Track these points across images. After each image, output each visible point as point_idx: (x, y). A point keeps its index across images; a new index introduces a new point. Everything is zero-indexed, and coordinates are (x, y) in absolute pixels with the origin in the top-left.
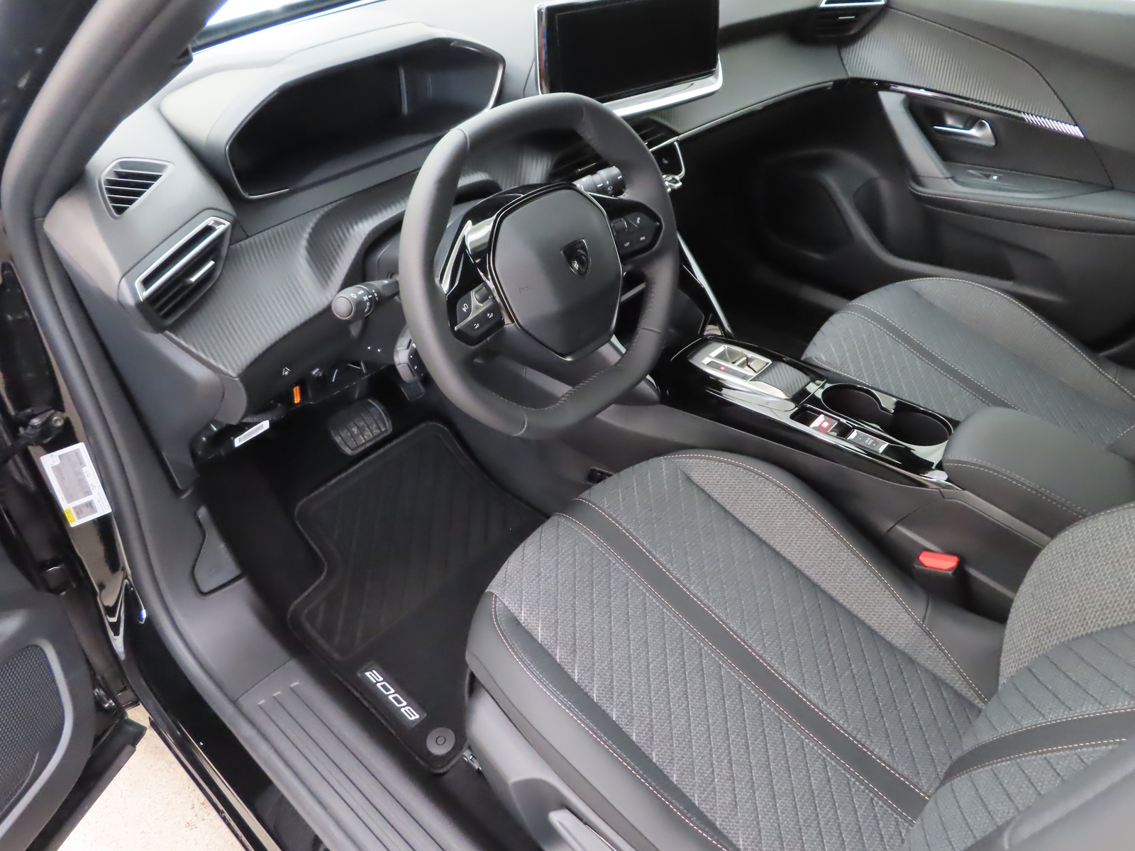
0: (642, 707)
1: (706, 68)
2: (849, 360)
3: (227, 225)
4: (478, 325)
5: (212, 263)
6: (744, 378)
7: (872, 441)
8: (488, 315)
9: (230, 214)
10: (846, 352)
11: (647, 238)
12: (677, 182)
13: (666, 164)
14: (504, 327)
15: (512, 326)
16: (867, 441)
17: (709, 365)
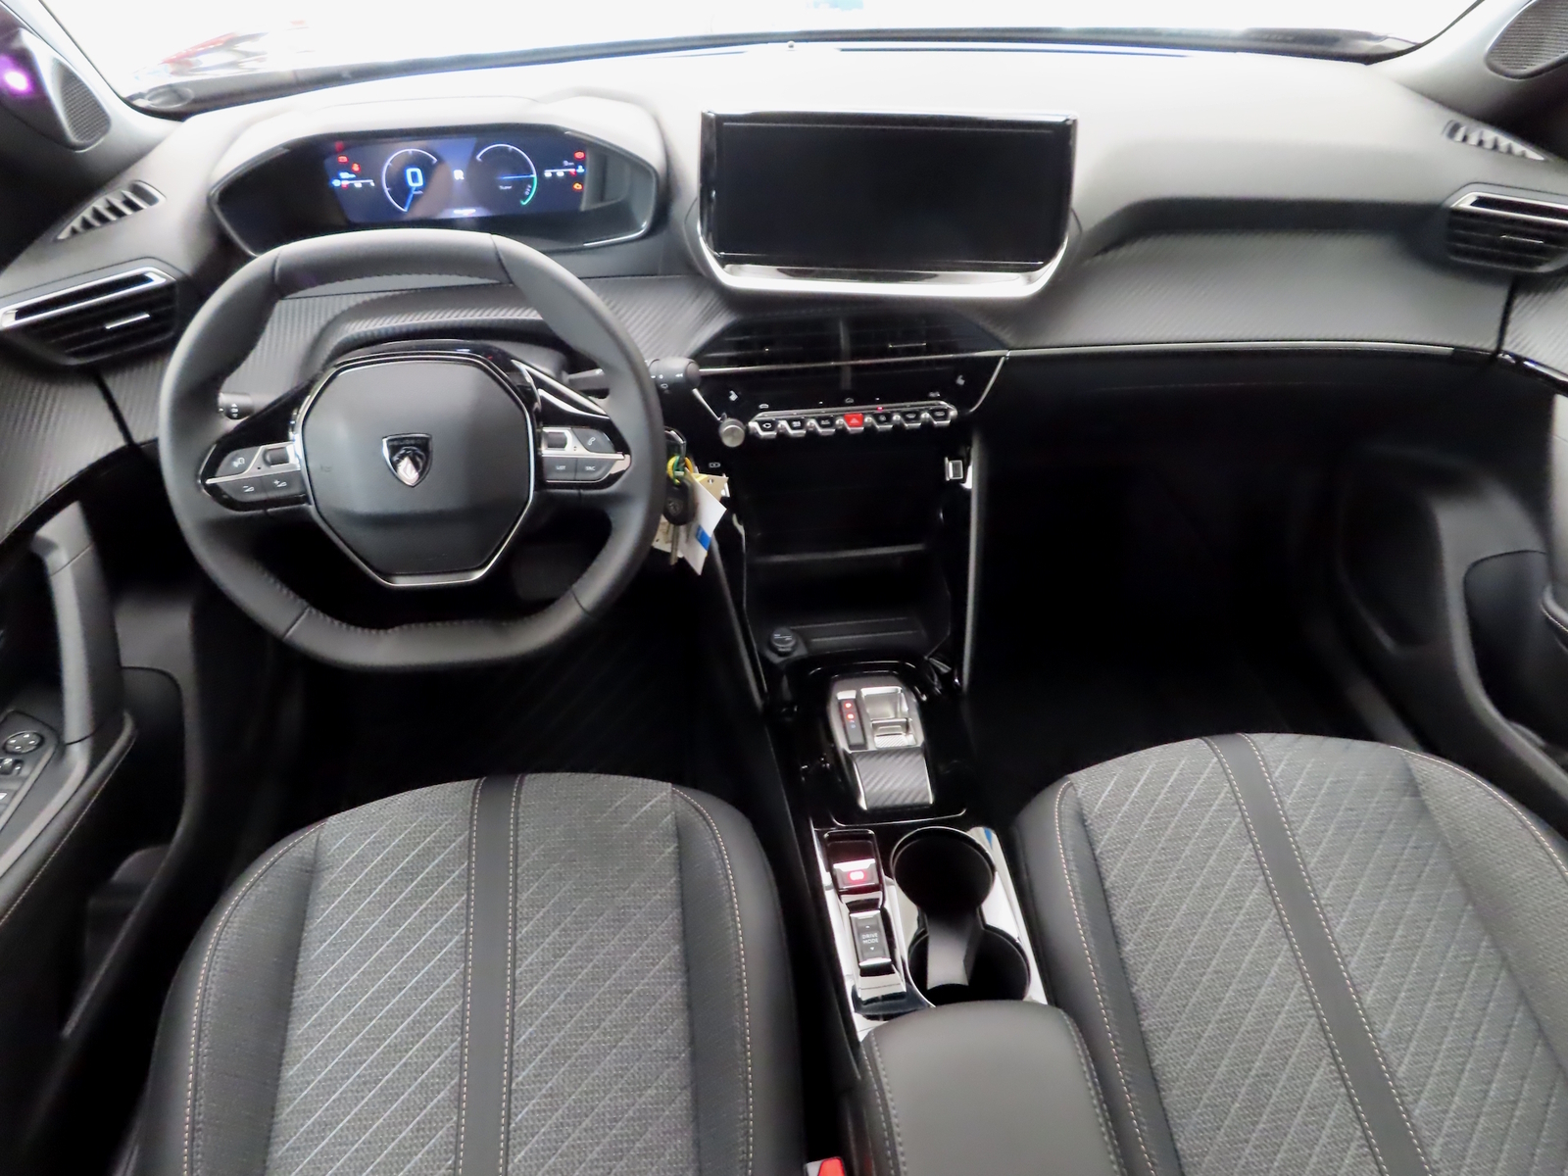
0: (321, 1058)
2: (1118, 818)
3: (169, 282)
4: (251, 489)
5: (147, 316)
6: (851, 747)
7: (876, 940)
8: (277, 482)
9: (179, 270)
10: (1128, 803)
11: (597, 469)
12: (945, 418)
13: (958, 386)
14: (304, 505)
15: (312, 508)
16: (868, 936)
17: (840, 704)
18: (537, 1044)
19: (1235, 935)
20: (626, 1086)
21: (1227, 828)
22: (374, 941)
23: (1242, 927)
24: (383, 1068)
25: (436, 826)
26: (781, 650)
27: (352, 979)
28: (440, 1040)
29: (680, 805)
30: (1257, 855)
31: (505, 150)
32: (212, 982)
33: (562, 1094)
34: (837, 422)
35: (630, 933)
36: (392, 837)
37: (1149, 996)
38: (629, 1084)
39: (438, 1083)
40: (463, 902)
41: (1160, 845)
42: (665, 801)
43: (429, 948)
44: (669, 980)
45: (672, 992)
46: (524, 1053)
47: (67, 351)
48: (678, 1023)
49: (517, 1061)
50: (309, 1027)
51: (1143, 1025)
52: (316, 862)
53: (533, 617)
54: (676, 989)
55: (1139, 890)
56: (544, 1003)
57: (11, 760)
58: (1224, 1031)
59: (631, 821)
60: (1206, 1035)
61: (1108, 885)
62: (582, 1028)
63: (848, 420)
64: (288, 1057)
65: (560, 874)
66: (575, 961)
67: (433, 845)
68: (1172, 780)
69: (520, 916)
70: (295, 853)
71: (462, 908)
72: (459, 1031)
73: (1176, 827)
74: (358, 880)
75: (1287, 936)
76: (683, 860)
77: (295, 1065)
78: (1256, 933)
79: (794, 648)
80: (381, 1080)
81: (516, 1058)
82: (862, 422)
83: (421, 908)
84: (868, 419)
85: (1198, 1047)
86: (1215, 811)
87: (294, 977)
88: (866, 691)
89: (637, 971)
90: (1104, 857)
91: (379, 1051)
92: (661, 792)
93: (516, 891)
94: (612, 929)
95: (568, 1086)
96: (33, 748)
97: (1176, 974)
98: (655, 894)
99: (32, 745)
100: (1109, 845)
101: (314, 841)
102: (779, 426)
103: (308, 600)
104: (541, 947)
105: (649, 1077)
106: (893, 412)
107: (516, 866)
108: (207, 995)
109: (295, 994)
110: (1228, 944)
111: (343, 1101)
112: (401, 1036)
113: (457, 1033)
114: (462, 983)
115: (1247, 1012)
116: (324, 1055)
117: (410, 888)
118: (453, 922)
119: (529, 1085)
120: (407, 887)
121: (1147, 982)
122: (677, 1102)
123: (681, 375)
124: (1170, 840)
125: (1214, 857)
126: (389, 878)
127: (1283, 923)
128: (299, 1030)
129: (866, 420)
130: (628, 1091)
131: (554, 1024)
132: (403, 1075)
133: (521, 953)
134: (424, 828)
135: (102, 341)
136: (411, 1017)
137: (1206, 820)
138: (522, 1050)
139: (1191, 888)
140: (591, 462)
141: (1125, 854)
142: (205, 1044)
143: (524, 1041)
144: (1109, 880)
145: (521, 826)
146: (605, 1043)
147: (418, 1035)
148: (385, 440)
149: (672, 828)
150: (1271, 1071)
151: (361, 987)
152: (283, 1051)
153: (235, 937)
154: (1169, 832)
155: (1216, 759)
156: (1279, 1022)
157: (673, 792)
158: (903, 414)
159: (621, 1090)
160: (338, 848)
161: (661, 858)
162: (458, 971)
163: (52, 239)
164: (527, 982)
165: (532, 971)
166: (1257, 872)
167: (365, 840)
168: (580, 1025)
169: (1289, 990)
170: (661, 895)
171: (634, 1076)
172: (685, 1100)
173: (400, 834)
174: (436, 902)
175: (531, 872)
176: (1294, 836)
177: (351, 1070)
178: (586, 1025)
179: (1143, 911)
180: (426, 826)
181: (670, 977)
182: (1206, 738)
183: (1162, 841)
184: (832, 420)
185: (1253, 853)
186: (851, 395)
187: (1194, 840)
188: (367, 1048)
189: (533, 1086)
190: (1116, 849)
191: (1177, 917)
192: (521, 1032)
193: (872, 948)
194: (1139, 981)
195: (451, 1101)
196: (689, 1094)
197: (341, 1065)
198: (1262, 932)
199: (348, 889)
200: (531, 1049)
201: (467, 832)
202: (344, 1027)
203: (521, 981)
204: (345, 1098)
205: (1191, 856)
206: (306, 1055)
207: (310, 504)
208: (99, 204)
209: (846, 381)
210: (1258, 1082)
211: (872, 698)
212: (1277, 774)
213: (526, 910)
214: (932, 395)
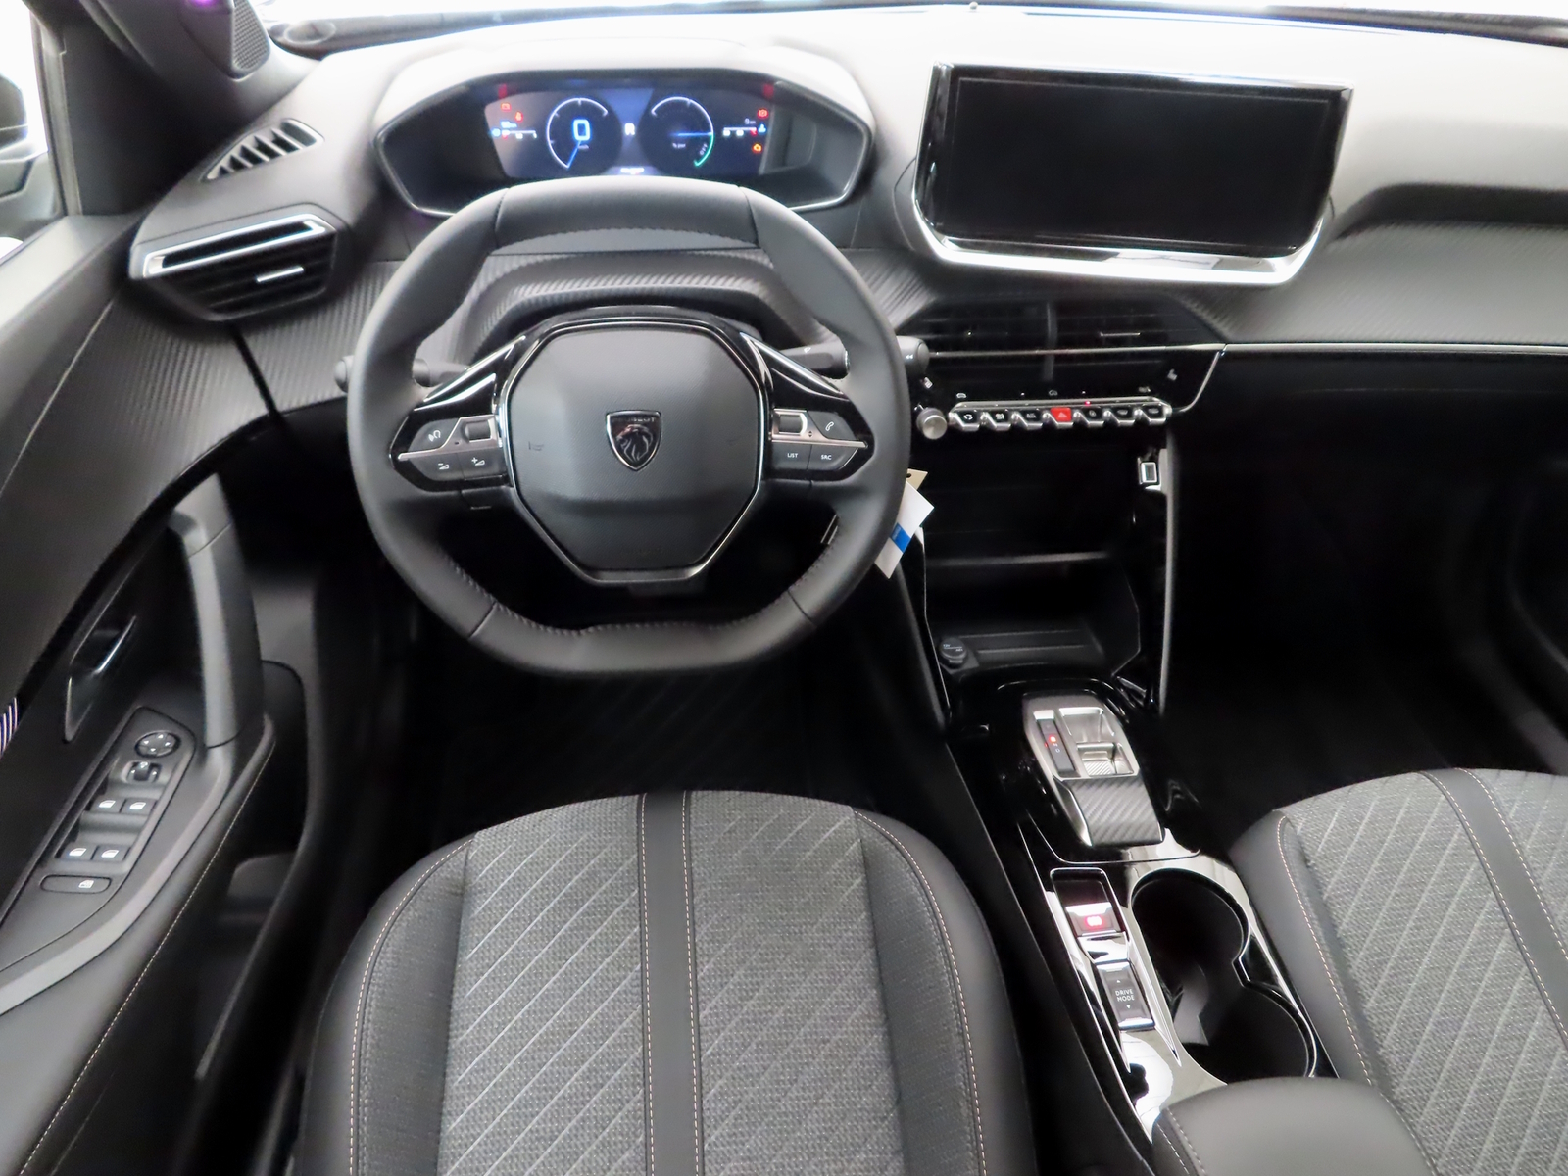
0: (487, 1109)
1: (1281, 242)
2: (1345, 859)
3: (329, 232)
4: (447, 467)
5: (299, 269)
6: (1061, 773)
7: (1132, 998)
8: (475, 460)
9: (341, 219)
10: (1354, 843)
11: (834, 459)
12: (1160, 415)
13: (1170, 381)
14: (503, 487)
15: (513, 491)
16: (1122, 992)
17: (1039, 724)
18: (730, 1099)
19: (1484, 993)
20: (832, 1149)
21: (1465, 874)
22: (538, 975)
23: (1491, 985)
24: (558, 1122)
25: (600, 847)
26: (951, 661)
27: (516, 1018)
28: (620, 1092)
29: (867, 833)
30: (1501, 905)
31: (683, 103)
32: (369, 1021)
33: (761, 1157)
34: (1044, 416)
35: (821, 974)
36: (552, 857)
37: (1398, 1060)
38: (834, 1147)
39: (621, 1142)
40: (635, 934)
41: (1394, 891)
42: (849, 827)
43: (601, 986)
44: (868, 1029)
45: (873, 1045)
46: (715, 1110)
47: (212, 305)
48: (883, 1080)
49: (708, 1118)
50: (471, 1072)
51: (1394, 1092)
52: (465, 884)
53: (743, 621)
54: (877, 1039)
55: (1375, 940)
56: (734, 1052)
57: (146, 764)
58: (1485, 1102)
59: (814, 848)
60: (1466, 1105)
61: (1340, 933)
62: (778, 1082)
63: (1055, 413)
64: (449, 1106)
65: (741, 905)
66: (765, 1005)
67: (598, 869)
68: (1399, 818)
69: (699, 951)
70: (444, 873)
71: (635, 941)
72: (641, 1082)
73: (1409, 871)
74: (515, 906)
75: (1543, 997)
76: (875, 893)
77: (457, 1115)
78: (1508, 992)
79: (966, 659)
80: (556, 1137)
81: (707, 1114)
82: (1071, 418)
83: (589, 940)
84: (1077, 414)
85: (1459, 1120)
86: (1450, 854)
87: (449, 1015)
88: (1065, 711)
89: (832, 1018)
90: (1334, 902)
91: (552, 1102)
92: (844, 816)
93: (694, 923)
94: (802, 970)
95: (768, 1148)
96: (169, 750)
97: (1424, 1037)
98: (846, 931)
99: (168, 747)
100: (1338, 889)
101: (462, 860)
102: (982, 418)
103: (495, 595)
104: (726, 988)
105: (857, 1140)
106: (1102, 407)
107: (692, 896)
108: (364, 1037)
109: (452, 1033)
110: (1478, 1004)
111: (516, 1160)
112: (576, 1086)
113: (639, 1084)
114: (640, 1027)
115: (1508, 1081)
116: (491, 1105)
117: (575, 917)
118: (626, 957)
119: (723, 1145)
120: (571, 916)
121: (1394, 1044)
122: (889, 1168)
123: (912, 357)
124: (1403, 885)
125: (1453, 906)
126: (552, 904)
127: (1536, 983)
128: (459, 1077)
129: (1075, 415)
130: (834, 1155)
131: (747, 1077)
132: (581, 1131)
133: (704, 994)
134: (586, 849)
135: (250, 295)
136: (587, 1064)
137: (1441, 864)
138: (713, 1105)
139: (1432, 940)
140: (826, 450)
141: (1356, 899)
142: (365, 1093)
143: (715, 1095)
144: (1341, 928)
145: (694, 851)
146: (805, 1099)
147: (595, 1085)
148: (608, 417)
149: (858, 856)
150: (1541, 1149)
151: (528, 1028)
152: (442, 1099)
153: (389, 969)
154: (1402, 877)
155: (1443, 797)
156: (1544, 1094)
157: (856, 816)
158: (1115, 410)
159: (827, 1154)
160: (491, 869)
161: (849, 891)
162: (634, 1013)
163: (201, 178)
164: (713, 1028)
165: (717, 1015)
166: (1502, 924)
167: (521, 861)
168: (775, 1078)
169: (1551, 1057)
170: (852, 932)
171: (839, 1139)
172: (898, 1167)
173: (560, 856)
174: (606, 934)
175: (710, 902)
176: (1537, 885)
177: (522, 1123)
178: (782, 1078)
179: (1381, 964)
180: (588, 847)
181: (870, 1025)
182: (1426, 773)
183: (1396, 887)
184: (1038, 414)
185: (1496, 903)
186: (1053, 388)
187: (1430, 887)
188: (539, 1099)
189: (728, 1147)
190: (1345, 894)
191: (1420, 971)
192: (710, 1085)
193: (1129, 1006)
194: (1385, 1043)
195: (637, 1162)
196: (901, 1160)
197: (510, 1117)
198: (1515, 992)
199: (505, 917)
200: (723, 1104)
201: (635, 856)
202: (511, 1074)
203: (706, 1025)
204: (517, 1157)
205: (1428, 904)
206: (469, 1104)
207: (512, 486)
208: (247, 141)
209: (1049, 371)
210: (1529, 1161)
211: (1071, 720)
212: (1511, 816)
213: (706, 945)
214: (1142, 390)
